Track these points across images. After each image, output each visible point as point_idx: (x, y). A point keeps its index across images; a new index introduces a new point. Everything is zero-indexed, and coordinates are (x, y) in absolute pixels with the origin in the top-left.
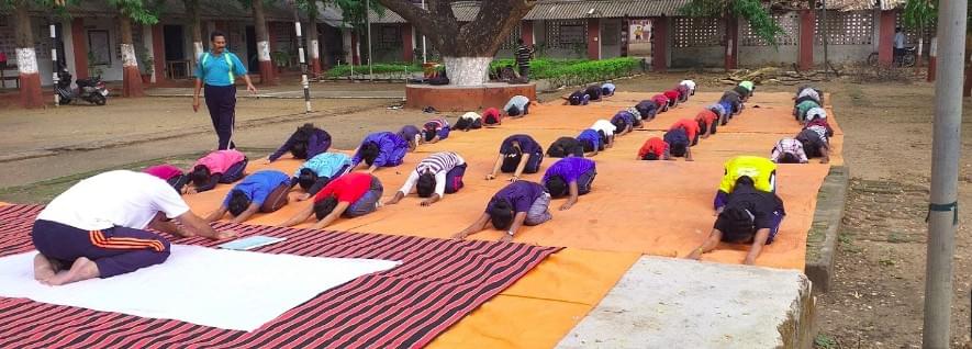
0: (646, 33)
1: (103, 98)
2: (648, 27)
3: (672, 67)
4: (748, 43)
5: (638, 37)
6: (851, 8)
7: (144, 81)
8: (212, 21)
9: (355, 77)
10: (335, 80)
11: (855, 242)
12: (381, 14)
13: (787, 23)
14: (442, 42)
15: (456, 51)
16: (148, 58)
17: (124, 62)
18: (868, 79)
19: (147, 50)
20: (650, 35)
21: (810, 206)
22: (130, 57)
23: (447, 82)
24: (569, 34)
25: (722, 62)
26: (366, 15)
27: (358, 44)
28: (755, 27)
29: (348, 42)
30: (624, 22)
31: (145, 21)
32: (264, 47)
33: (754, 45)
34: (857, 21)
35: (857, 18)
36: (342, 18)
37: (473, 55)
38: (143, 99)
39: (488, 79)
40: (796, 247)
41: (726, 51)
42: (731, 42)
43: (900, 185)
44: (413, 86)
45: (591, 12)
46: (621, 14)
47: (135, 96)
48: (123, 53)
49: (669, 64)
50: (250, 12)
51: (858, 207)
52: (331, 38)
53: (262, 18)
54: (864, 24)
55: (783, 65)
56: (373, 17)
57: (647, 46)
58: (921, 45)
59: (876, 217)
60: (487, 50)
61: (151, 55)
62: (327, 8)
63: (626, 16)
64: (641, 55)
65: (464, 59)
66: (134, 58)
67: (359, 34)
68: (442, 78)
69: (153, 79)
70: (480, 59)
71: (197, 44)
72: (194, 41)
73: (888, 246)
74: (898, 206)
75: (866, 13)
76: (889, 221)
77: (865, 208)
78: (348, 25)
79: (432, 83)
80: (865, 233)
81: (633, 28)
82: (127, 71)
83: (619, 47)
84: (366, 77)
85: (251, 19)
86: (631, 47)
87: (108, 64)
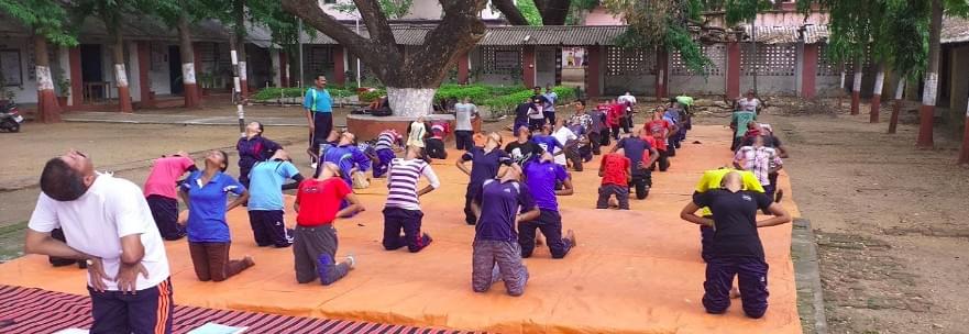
0: (577, 60)
1: (17, 125)
2: (581, 53)
3: (605, 95)
4: (678, 72)
5: (570, 63)
6: (776, 41)
7: (61, 104)
8: (134, 41)
9: (286, 100)
10: (265, 104)
11: (838, 309)
12: (313, 35)
13: (715, 55)
14: (385, 71)
15: (400, 81)
16: (64, 80)
17: (40, 85)
18: (796, 112)
19: (64, 72)
20: (582, 61)
21: (788, 269)
22: (46, 80)
23: (389, 113)
24: (504, 59)
25: (653, 91)
26: (296, 36)
27: (288, 66)
28: (685, 57)
29: (276, 62)
30: (557, 49)
31: (64, 43)
32: (189, 70)
33: (683, 74)
34: (781, 53)
35: (781, 50)
36: (270, 38)
37: (418, 87)
38: (60, 124)
39: (432, 110)
40: (790, 320)
41: (657, 80)
42: (662, 72)
43: (861, 239)
44: (355, 117)
45: (527, 38)
46: (556, 42)
47: (50, 120)
48: (38, 76)
49: (602, 92)
50: (175, 31)
51: (829, 266)
52: (259, 59)
53: (188, 39)
54: (788, 55)
55: (711, 95)
56: (304, 37)
57: (580, 71)
58: (843, 79)
59: (847, 278)
60: (433, 81)
61: (68, 76)
62: (256, 28)
63: (561, 44)
64: (576, 81)
65: (408, 90)
66: (50, 81)
67: (288, 55)
68: (385, 109)
69: (70, 102)
70: (425, 91)
71: (119, 67)
72: (114, 63)
73: (871, 314)
74: (867, 264)
75: (789, 46)
76: (863, 283)
77: (836, 268)
78: (277, 46)
79: (375, 115)
80: (844, 296)
81: (565, 54)
82: (42, 95)
83: (554, 73)
84: (298, 100)
85: (177, 39)
86: (564, 72)
87: (20, 85)
